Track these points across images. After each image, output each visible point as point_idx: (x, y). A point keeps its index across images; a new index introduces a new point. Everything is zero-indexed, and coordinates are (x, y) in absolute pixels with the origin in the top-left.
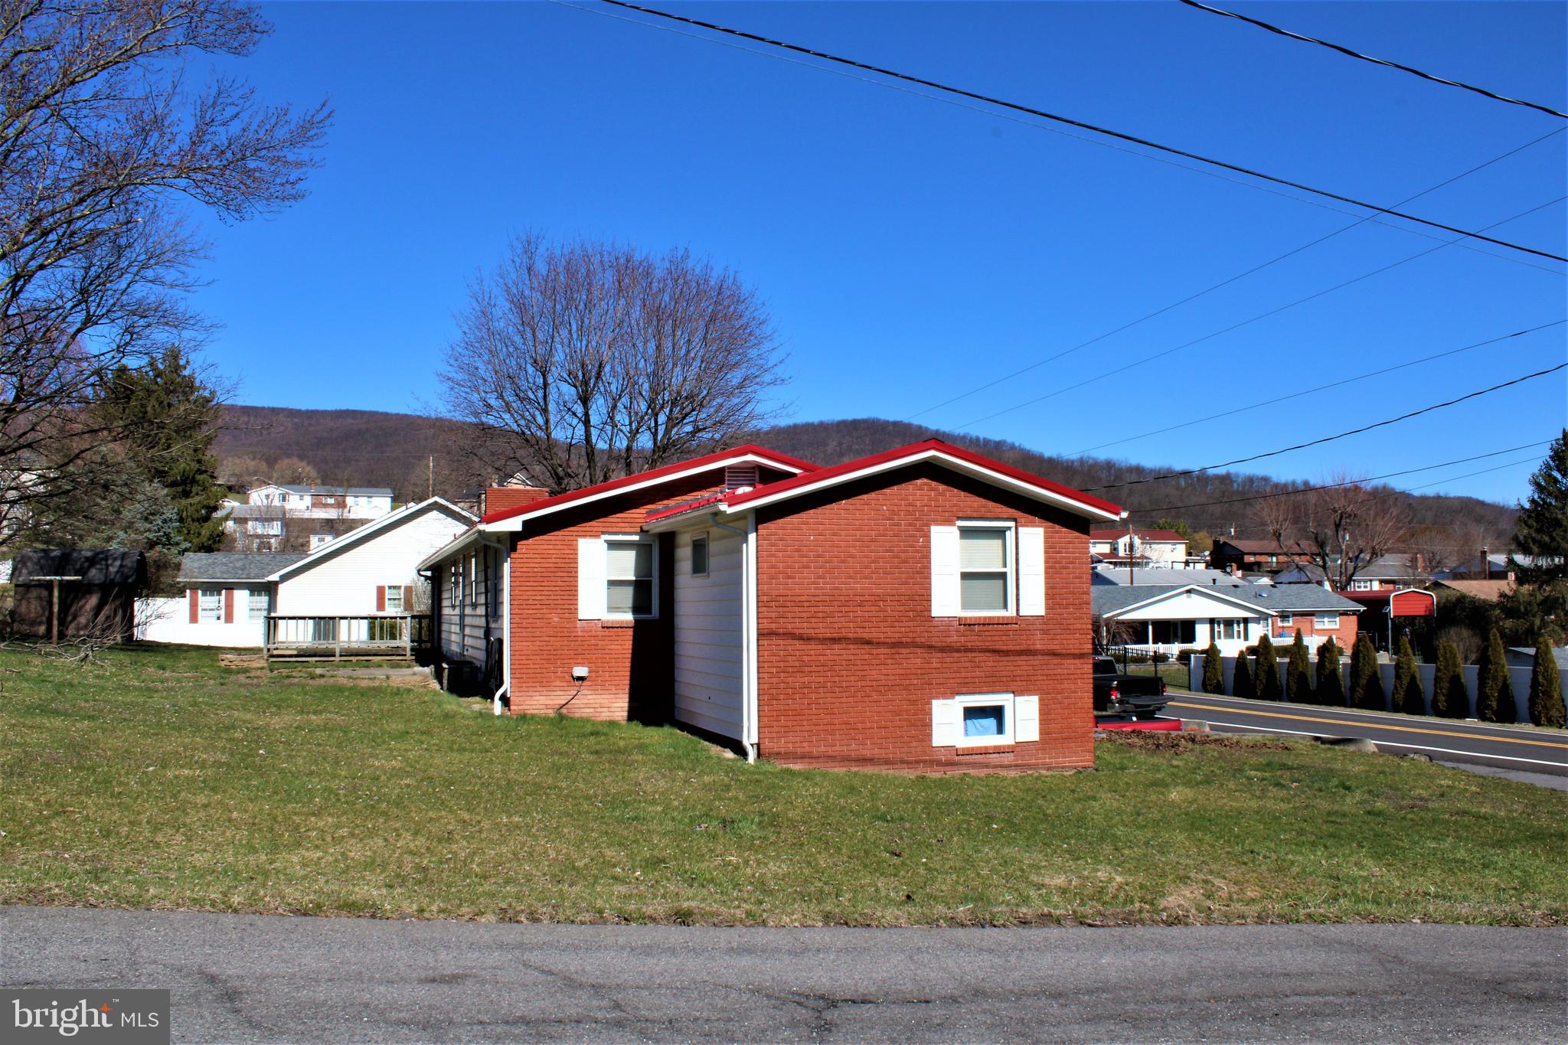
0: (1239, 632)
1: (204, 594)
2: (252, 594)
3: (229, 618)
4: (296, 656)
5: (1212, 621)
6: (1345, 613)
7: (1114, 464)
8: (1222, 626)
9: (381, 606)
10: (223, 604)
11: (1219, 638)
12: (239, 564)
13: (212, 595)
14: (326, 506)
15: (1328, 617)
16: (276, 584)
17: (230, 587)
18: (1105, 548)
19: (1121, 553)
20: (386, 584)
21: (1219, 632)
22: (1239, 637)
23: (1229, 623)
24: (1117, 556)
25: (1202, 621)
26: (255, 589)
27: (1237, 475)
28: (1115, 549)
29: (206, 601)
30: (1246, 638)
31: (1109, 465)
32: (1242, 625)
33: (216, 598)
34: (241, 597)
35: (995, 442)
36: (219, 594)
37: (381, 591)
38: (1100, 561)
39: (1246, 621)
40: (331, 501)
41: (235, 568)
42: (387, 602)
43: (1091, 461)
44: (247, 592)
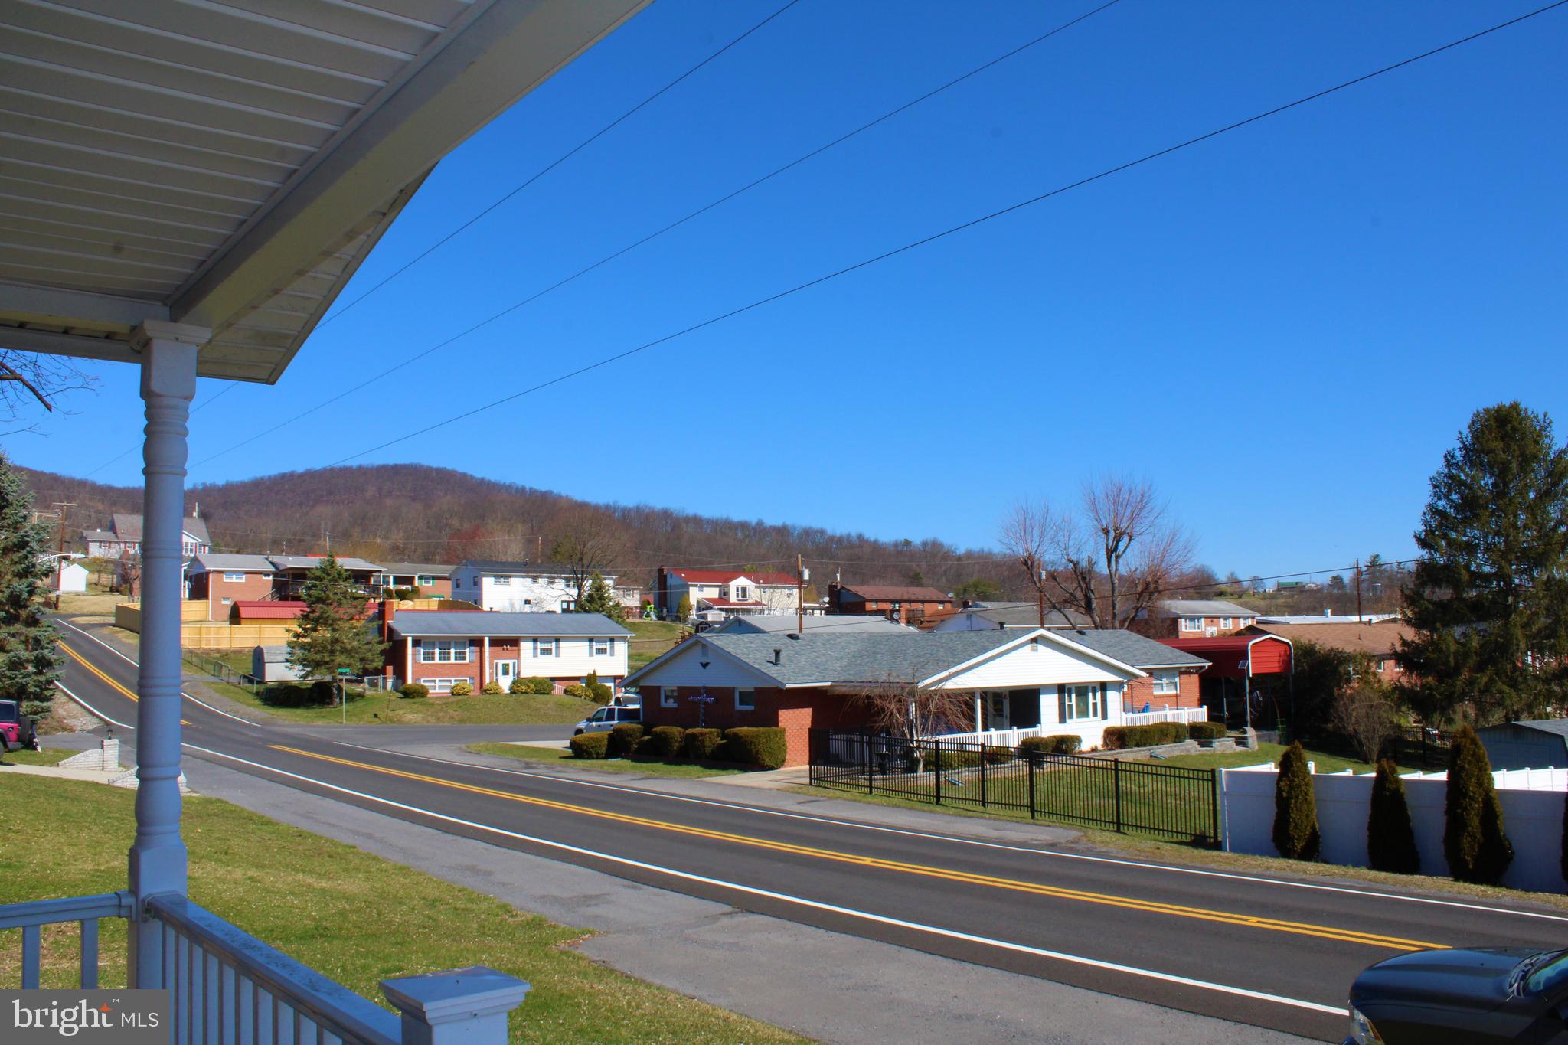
0: (1095, 705)
5: (1062, 689)
6: (1187, 672)
7: (672, 513)
8: (1073, 696)
11: (1071, 717)
15: (1168, 677)
18: (713, 593)
19: (733, 598)
21: (1070, 706)
22: (1095, 714)
23: (1082, 690)
24: (728, 602)
25: (1048, 688)
27: (794, 528)
28: (724, 594)
30: (1105, 716)
31: (666, 514)
32: (1098, 694)
35: (541, 492)
38: (709, 608)
39: (1104, 687)
43: (647, 510)
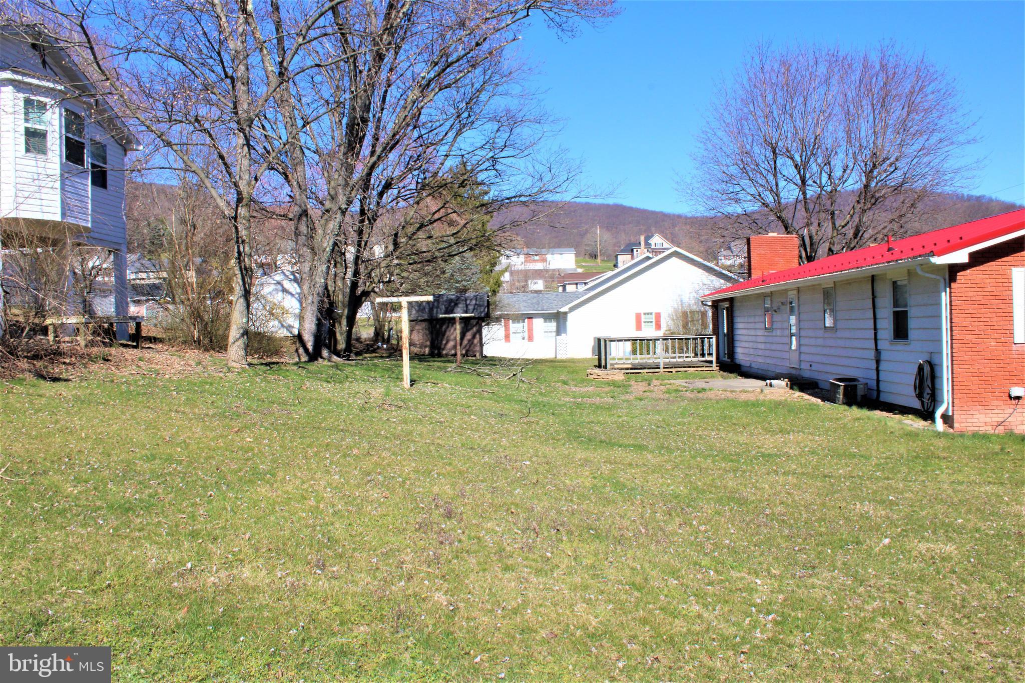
1: (514, 322)
2: (545, 321)
3: (531, 338)
4: (631, 369)
9: (639, 327)
10: (526, 328)
12: (535, 301)
13: (518, 322)
14: (535, 261)
16: (566, 313)
17: (530, 317)
20: (642, 312)
26: (547, 317)
29: (514, 326)
33: (521, 325)
34: (538, 323)
36: (524, 322)
37: (638, 317)
40: (537, 258)
41: (532, 303)
42: (643, 324)
44: (542, 320)
